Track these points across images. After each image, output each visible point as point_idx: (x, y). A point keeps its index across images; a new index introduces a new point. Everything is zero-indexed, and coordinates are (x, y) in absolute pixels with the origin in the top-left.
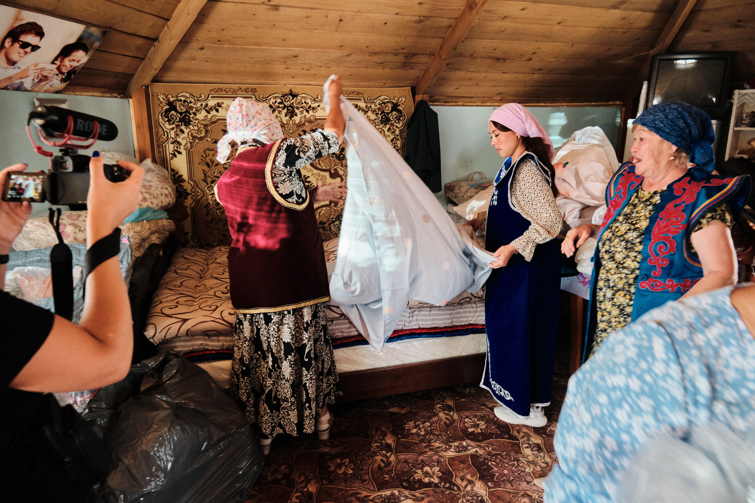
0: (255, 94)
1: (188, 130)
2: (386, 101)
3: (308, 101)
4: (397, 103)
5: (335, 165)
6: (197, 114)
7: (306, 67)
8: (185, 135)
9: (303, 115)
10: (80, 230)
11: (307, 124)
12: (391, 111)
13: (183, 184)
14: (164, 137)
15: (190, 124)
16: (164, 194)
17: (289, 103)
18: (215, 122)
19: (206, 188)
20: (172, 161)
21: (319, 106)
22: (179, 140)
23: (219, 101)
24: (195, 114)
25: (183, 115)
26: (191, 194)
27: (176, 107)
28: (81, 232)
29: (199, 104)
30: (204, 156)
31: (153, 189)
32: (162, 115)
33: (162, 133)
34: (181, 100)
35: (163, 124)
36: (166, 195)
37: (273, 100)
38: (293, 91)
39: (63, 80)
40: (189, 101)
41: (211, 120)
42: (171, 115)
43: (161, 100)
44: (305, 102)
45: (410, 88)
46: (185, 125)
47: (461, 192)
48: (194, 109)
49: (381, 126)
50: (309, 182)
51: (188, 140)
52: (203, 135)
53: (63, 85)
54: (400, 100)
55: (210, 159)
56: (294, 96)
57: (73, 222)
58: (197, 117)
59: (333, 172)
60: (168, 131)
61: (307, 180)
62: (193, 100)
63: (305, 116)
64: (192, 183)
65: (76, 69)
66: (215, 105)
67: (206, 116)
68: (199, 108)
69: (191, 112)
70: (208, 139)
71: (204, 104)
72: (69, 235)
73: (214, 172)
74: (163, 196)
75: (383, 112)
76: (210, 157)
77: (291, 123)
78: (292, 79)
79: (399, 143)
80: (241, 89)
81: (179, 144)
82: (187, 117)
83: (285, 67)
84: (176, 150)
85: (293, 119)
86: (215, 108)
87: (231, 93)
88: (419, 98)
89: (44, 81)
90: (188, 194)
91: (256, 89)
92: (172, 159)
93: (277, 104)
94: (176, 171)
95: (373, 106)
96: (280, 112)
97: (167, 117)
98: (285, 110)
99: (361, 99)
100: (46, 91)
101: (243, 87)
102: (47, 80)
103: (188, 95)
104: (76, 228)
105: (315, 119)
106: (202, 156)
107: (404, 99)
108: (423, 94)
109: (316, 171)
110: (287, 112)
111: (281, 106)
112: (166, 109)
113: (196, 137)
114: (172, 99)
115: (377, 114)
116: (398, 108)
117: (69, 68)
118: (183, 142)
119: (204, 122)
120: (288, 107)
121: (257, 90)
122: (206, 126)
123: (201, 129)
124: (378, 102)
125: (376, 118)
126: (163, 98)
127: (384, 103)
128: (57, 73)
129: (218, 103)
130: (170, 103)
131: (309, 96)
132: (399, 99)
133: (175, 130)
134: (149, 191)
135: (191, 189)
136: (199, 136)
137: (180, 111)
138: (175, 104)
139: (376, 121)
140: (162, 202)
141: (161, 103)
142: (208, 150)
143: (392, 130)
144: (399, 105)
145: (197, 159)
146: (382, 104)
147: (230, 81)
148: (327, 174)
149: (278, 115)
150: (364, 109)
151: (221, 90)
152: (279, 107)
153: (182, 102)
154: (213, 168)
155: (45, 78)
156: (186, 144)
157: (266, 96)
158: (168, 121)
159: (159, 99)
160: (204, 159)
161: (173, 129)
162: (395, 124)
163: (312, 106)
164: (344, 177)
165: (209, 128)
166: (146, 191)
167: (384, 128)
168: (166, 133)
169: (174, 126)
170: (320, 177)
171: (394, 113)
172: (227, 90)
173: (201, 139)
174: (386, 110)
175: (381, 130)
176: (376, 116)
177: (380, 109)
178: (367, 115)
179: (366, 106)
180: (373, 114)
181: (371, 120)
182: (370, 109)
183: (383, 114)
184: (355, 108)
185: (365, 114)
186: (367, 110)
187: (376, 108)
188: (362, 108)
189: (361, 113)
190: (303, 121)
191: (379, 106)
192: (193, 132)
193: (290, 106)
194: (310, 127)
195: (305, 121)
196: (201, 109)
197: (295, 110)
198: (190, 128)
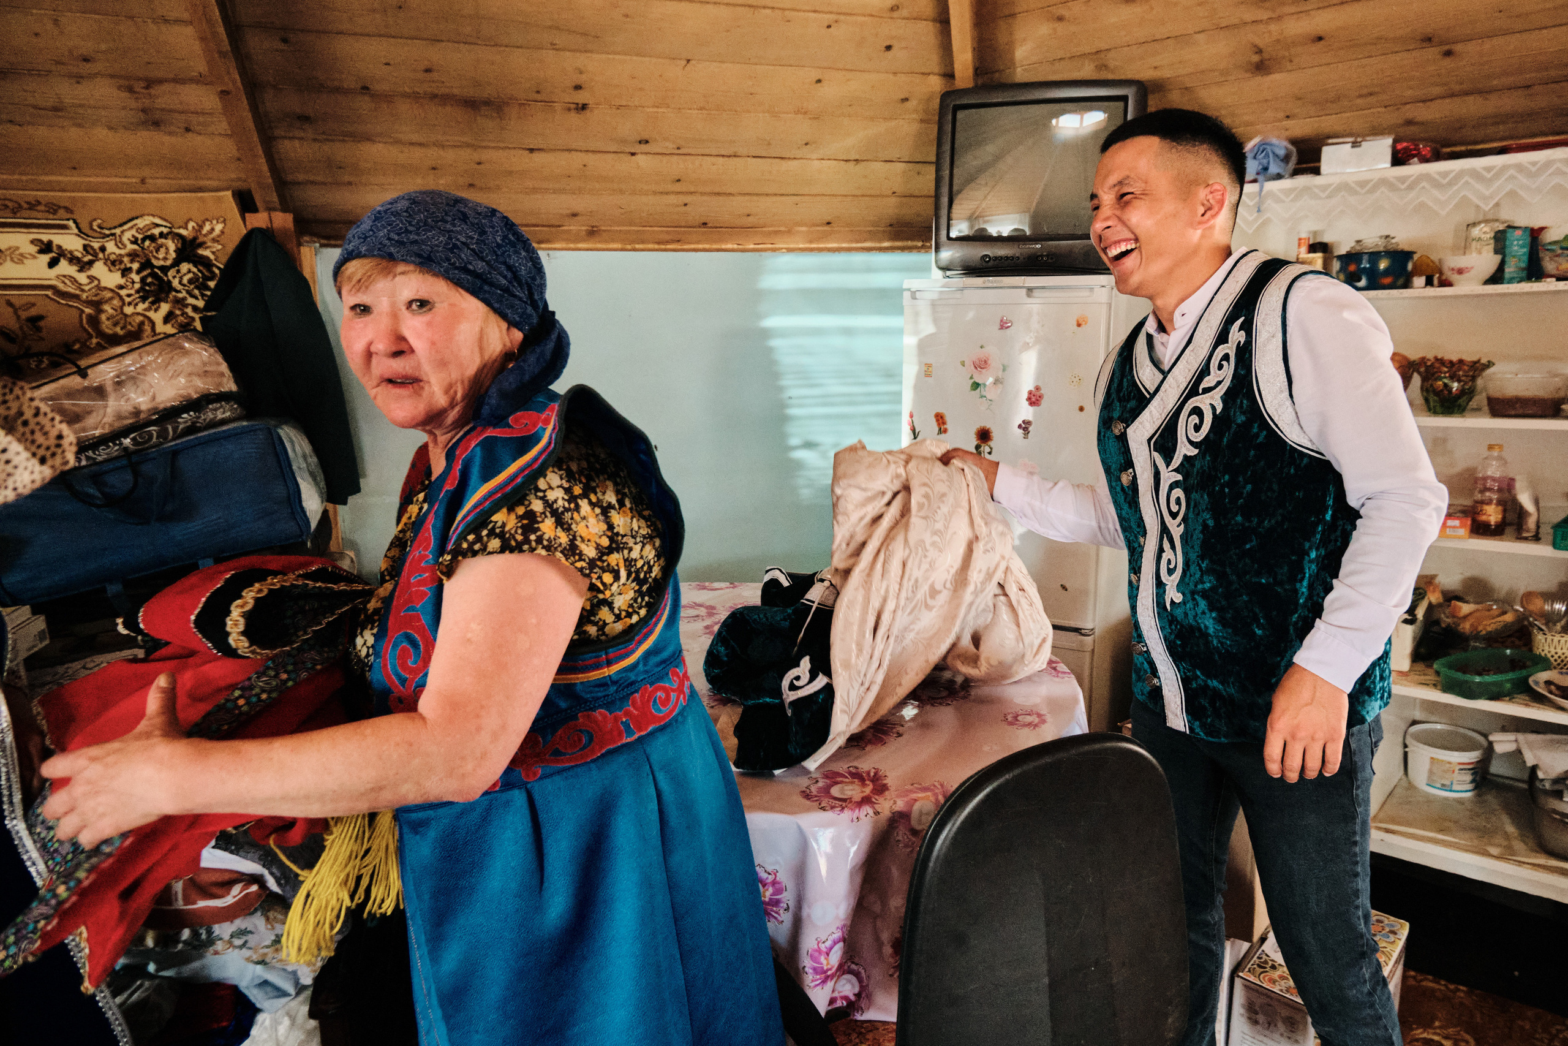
2: (156, 231)
4: (195, 239)
12: (177, 263)
45: (230, 192)
49: (141, 307)
54: (207, 227)
75: (146, 264)
88: (259, 220)
95: (111, 247)
99: (62, 227)
107: (219, 228)
108: (272, 209)
115: (126, 272)
116: (201, 252)
124: (128, 236)
125: (122, 281)
127: (152, 238)
132: (201, 227)
139: (123, 292)
143: (182, 320)
144: (202, 245)
146: (144, 240)
150: (80, 255)
162: (190, 301)
167: (151, 314)
171: (185, 267)
174: (158, 259)
175: (141, 318)
176: (123, 276)
177: (138, 256)
178: (90, 273)
179: (85, 247)
180: (110, 270)
181: (105, 288)
182: (101, 255)
183: (149, 271)
184: (41, 252)
185: (80, 270)
186: (90, 257)
187: (123, 252)
188: (71, 252)
189: (64, 267)
191: (132, 247)
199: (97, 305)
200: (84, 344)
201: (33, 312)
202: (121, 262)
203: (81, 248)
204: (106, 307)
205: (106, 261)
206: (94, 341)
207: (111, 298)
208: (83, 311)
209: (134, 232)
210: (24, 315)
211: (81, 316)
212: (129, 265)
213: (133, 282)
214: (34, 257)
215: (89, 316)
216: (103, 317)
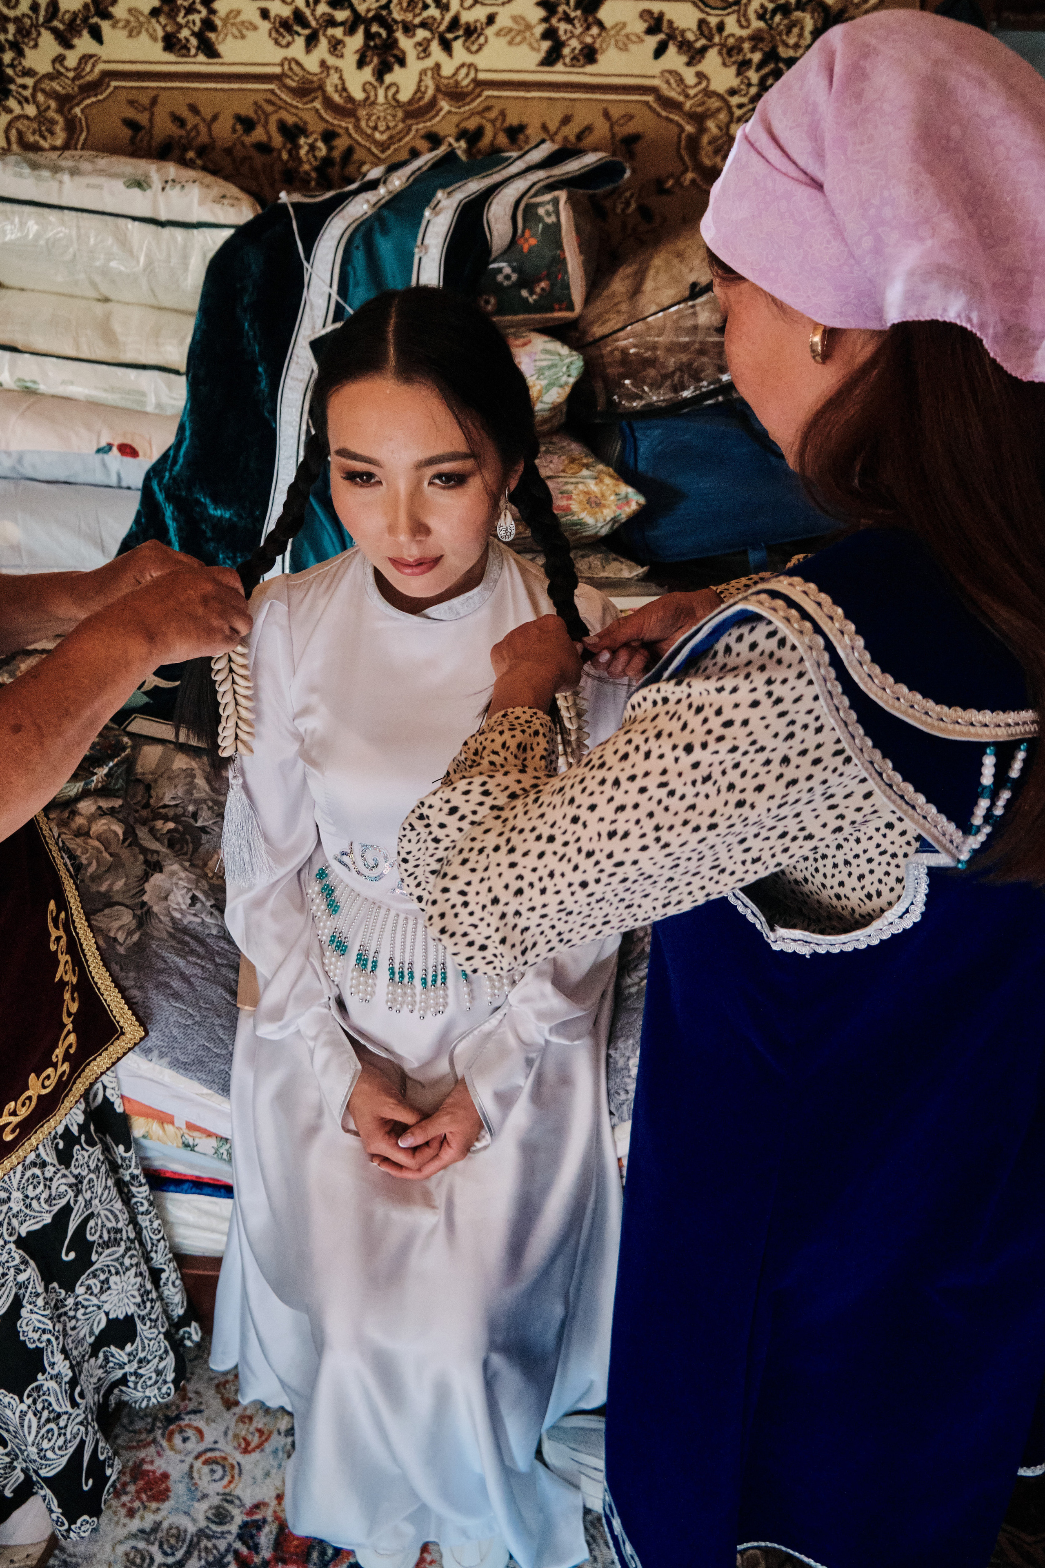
4: (842, 11)
6: (27, 51)
9: (429, 63)
11: (445, 105)
15: (6, 93)
18: (93, 87)
21: (491, 19)
24: (17, 49)
41: (78, 77)
48: (11, 28)
52: (58, 142)
58: (27, 63)
63: (438, 66)
66: (87, 7)
67: (60, 59)
68: (27, 22)
75: (771, 56)
77: (381, 99)
85: (388, 78)
86: (85, 20)
93: (322, 8)
95: (732, 25)
96: (336, 46)
98: (359, 39)
105: (477, 82)
110: (366, 46)
111: (341, 15)
113: (36, 148)
115: (743, 66)
120: (368, 22)
122: (64, 102)
123: (51, 114)
125: (735, 82)
127: (785, 10)
136: (45, 145)
139: (735, 100)
146: (774, 12)
149: (331, 61)
150: (690, 36)
152: (331, 22)
163: (467, 17)
165: (77, 111)
174: (786, 45)
176: (739, 73)
177: (762, 40)
178: (700, 67)
179: (702, 23)
180: (724, 64)
181: (715, 94)
182: (717, 39)
183: (772, 66)
184: (650, 31)
185: (689, 64)
186: (703, 42)
187: (744, 33)
188: (683, 32)
189: (673, 59)
190: (430, 92)
191: (757, 24)
192: (21, 125)
193: (379, 19)
194: (455, 119)
195: (438, 89)
196: (36, 26)
197: (399, 35)
198: (9, 111)
199: (699, 119)
200: (678, 183)
201: (631, 128)
202: (740, 50)
203: (694, 26)
204: (711, 124)
205: (723, 45)
206: (690, 175)
207: (719, 110)
208: (682, 129)
210: (622, 131)
211: (679, 137)
212: (749, 56)
213: (749, 85)
214: (642, 41)
215: (690, 137)
216: (705, 139)
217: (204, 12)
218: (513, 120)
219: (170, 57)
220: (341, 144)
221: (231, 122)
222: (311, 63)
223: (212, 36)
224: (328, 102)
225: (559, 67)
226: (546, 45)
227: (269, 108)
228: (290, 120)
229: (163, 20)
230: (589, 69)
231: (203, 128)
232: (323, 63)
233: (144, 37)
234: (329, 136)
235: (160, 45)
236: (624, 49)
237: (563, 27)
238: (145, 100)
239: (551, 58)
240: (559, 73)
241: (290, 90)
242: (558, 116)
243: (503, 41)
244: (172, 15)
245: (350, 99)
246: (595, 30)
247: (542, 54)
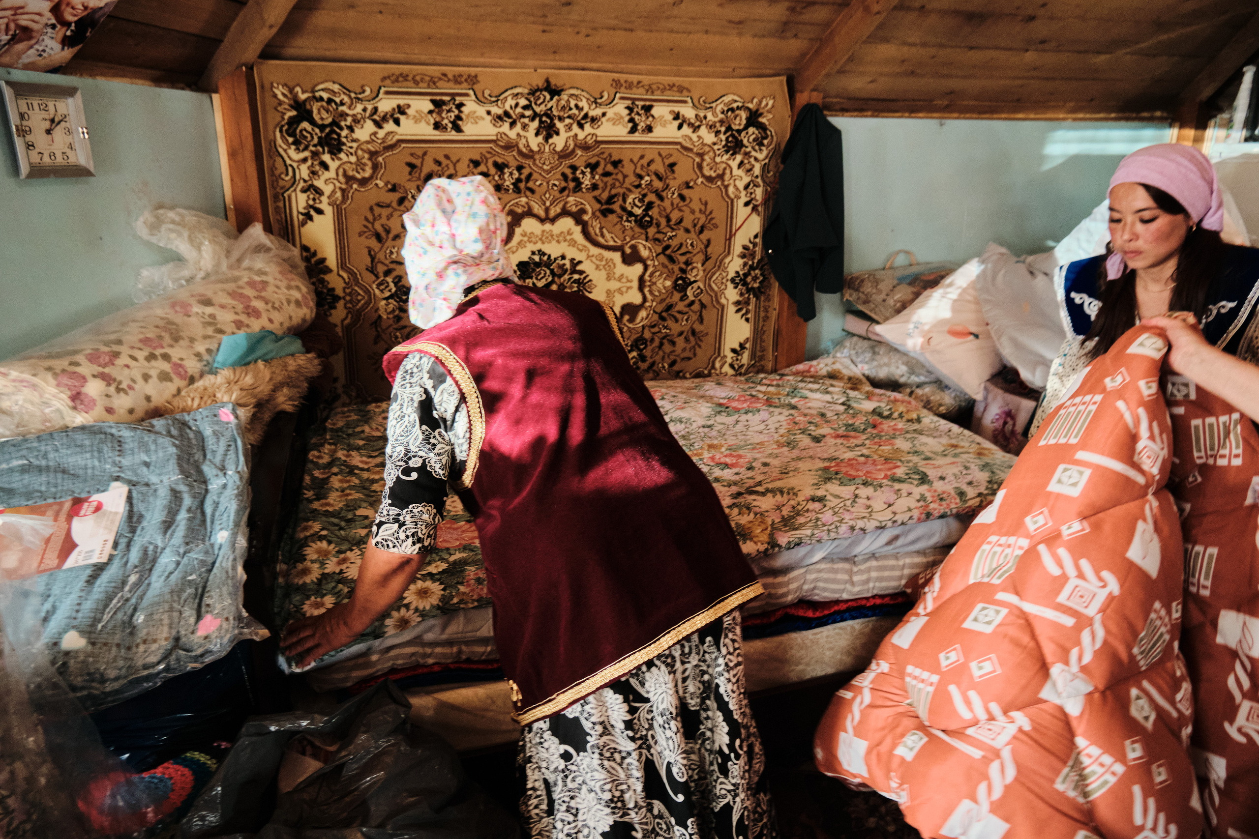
0: (475, 87)
1: (337, 163)
2: (735, 105)
3: (583, 104)
4: (757, 110)
5: (633, 238)
6: (356, 130)
7: (584, 31)
8: (331, 174)
9: (572, 133)
10: (119, 390)
11: (579, 153)
12: (746, 127)
13: (327, 277)
14: (287, 178)
15: (340, 150)
16: (293, 299)
17: (543, 108)
18: (392, 147)
19: (374, 286)
20: (303, 230)
21: (604, 114)
22: (319, 183)
23: (402, 101)
24: (351, 129)
25: (327, 130)
26: (344, 298)
27: (310, 112)
28: (122, 394)
29: (359, 108)
30: (370, 218)
31: (271, 289)
32: (281, 131)
33: (283, 169)
34: (321, 99)
35: (285, 151)
36: (298, 303)
37: (511, 102)
38: (553, 81)
39: (66, 42)
40: (338, 100)
41: (383, 142)
42: (301, 131)
43: (280, 97)
44: (577, 106)
45: (784, 78)
46: (331, 152)
47: (880, 292)
48: (349, 119)
49: (726, 157)
50: (581, 272)
51: (338, 185)
52: (367, 174)
53: (68, 53)
54: (764, 103)
55: (382, 226)
56: (555, 92)
57: (101, 369)
58: (355, 136)
59: (628, 251)
60: (295, 165)
61: (579, 268)
62: (346, 99)
63: (576, 135)
64: (345, 275)
65: (97, 15)
66: (394, 109)
67: (375, 134)
68: (359, 116)
69: (343, 124)
70: (378, 182)
71: (370, 107)
72: (94, 401)
73: (391, 253)
74: (293, 305)
75: (729, 128)
76: (384, 220)
77: (547, 150)
78: (551, 56)
79: (759, 193)
80: (445, 75)
81: (319, 192)
82: (335, 136)
83: (541, 28)
84: (312, 207)
85: (551, 141)
86: (392, 116)
87: (425, 85)
88: (803, 98)
89: (21, 41)
90: (337, 298)
91: (476, 76)
92: (303, 224)
93: (519, 110)
94: (312, 250)
95: (710, 116)
96: (525, 127)
97: (292, 134)
98: (536, 123)
99: (685, 102)
100: (30, 67)
101: (451, 71)
102: (30, 38)
103: (336, 87)
104: (109, 385)
105: (596, 142)
106: (366, 219)
107: (771, 103)
108: (814, 90)
109: (595, 251)
110: (540, 127)
111: (528, 113)
112: (290, 118)
113: (353, 178)
114: (303, 97)
115: (717, 133)
116: (760, 119)
117: (81, 13)
118: (327, 189)
119: (370, 146)
120: (541, 116)
121: (479, 78)
122: (373, 154)
123: (364, 161)
124: (719, 108)
125: (715, 140)
126: (284, 95)
127: (732, 110)
128: (53, 21)
129: (399, 106)
130: (298, 105)
131: (584, 94)
132: (761, 102)
133: (309, 163)
134: (263, 294)
135: (344, 289)
136: (358, 176)
137: (320, 122)
138: (308, 107)
139: (716, 147)
140: (290, 318)
141: (280, 103)
142: (378, 205)
143: (748, 166)
144: (761, 115)
145: (355, 224)
146: (728, 111)
147: (423, 58)
148: (617, 256)
149: (522, 133)
150: (693, 121)
151: (405, 77)
152: (523, 116)
153: (324, 104)
154: (389, 243)
155: (24, 34)
156: (334, 192)
157: (496, 93)
158: (294, 143)
159: (275, 96)
160: (370, 226)
161: (305, 160)
162: (753, 153)
163: (592, 113)
164: (649, 262)
165: (380, 159)
166: (256, 294)
167: (731, 162)
168: (290, 169)
169: (306, 154)
170: (604, 263)
171: (751, 130)
172: (418, 78)
173: (364, 182)
174: (736, 124)
175: (724, 165)
176: (716, 136)
177: (724, 122)
178: (698, 134)
179: (697, 116)
180: (709, 132)
181: (706, 144)
182: (704, 122)
183: (730, 133)
184: (675, 119)
185: (693, 132)
186: (697, 124)
187: (716, 119)
188: (689, 119)
189: (686, 130)
190: (572, 147)
191: (721, 116)
192: (346, 167)
193: (546, 114)
194: (585, 159)
195: (576, 145)
196: (364, 118)
197: (556, 121)
198: (340, 159)
199: (701, 155)
200: (695, 183)
201: (671, 160)
202: (715, 126)
203: (694, 117)
204: (706, 157)
205: (707, 125)
206: (700, 180)
207: (709, 151)
208: (695, 160)
209: (722, 106)
210: (667, 162)
211: (693, 163)
212: (719, 129)
213: (721, 140)
214: (672, 123)
215: (698, 163)
216: (705, 164)
217: (457, 112)
218: (615, 157)
219: (437, 132)
220: (526, 172)
221: (467, 162)
222: (512, 134)
223: (460, 123)
224: (520, 152)
225: (637, 134)
226: (630, 125)
227: (488, 156)
228: (500, 161)
229: (434, 115)
230: (650, 135)
231: (451, 166)
232: (518, 135)
233: (423, 124)
234: (520, 168)
235: (432, 127)
236: (664, 126)
237: (637, 118)
238: (420, 153)
239: (633, 130)
240: (637, 137)
241: (502, 147)
242: (638, 156)
243: (610, 124)
244: (440, 113)
245: (531, 151)
246: (651, 119)
247: (628, 129)
